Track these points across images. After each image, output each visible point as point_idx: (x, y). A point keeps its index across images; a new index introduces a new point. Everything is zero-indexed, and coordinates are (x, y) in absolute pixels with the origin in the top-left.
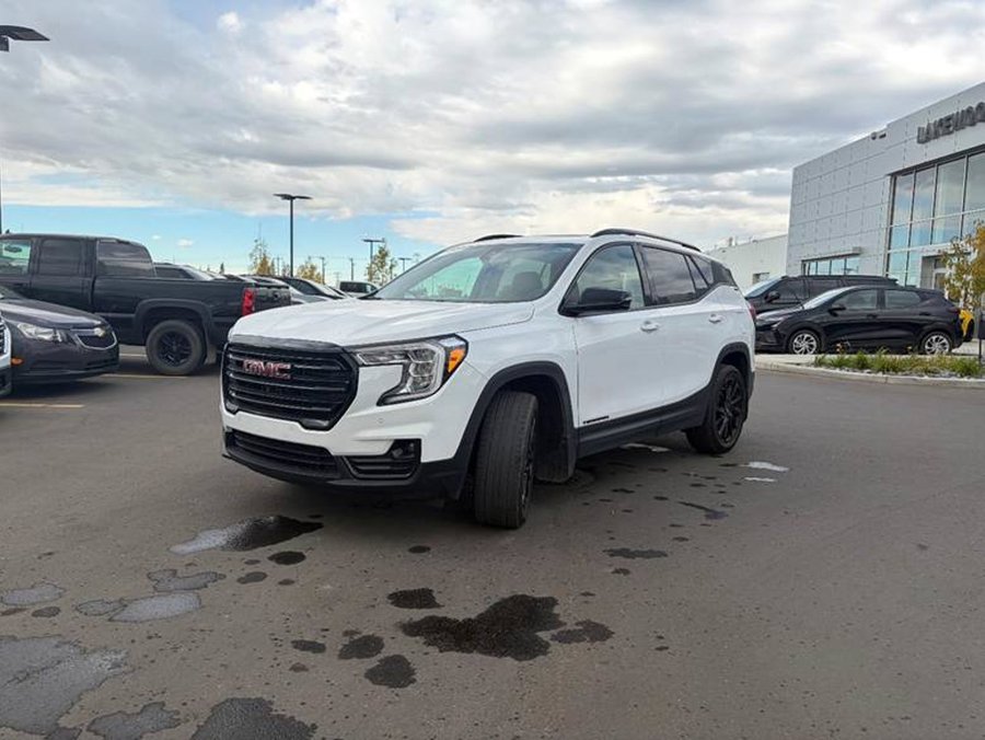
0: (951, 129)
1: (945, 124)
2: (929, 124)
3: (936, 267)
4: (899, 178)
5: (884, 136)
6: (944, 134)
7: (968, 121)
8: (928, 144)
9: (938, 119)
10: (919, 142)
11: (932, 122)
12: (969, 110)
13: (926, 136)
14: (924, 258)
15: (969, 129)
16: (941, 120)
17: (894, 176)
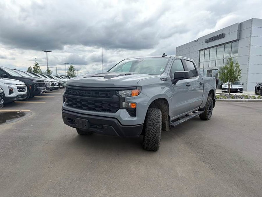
0: (213, 40)
1: (212, 39)
2: (208, 39)
3: (210, 72)
4: (201, 51)
5: (198, 41)
6: (212, 41)
8: (208, 43)
9: (210, 37)
10: (206, 43)
13: (207, 41)
14: (207, 70)
15: (217, 40)
16: (211, 38)
17: (200, 51)
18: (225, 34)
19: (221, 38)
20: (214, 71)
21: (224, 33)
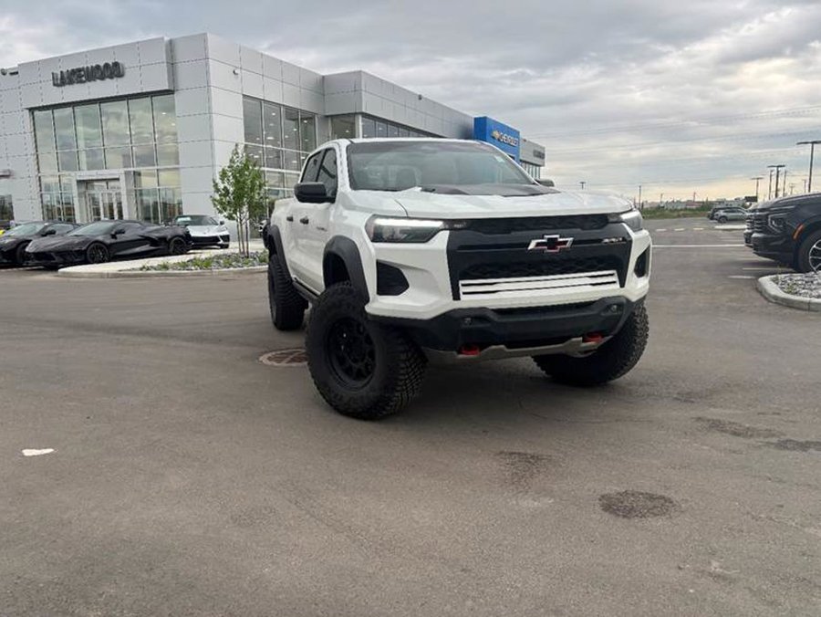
0: (84, 79)
2: (62, 72)
3: (87, 189)
4: (36, 113)
6: (78, 83)
7: (97, 76)
8: (63, 88)
9: (70, 69)
10: (54, 85)
11: (65, 71)
12: (98, 67)
14: (79, 182)
15: (98, 81)
16: (73, 70)
17: (32, 110)
18: (126, 66)
19: (111, 78)
20: (104, 184)
21: (119, 61)
